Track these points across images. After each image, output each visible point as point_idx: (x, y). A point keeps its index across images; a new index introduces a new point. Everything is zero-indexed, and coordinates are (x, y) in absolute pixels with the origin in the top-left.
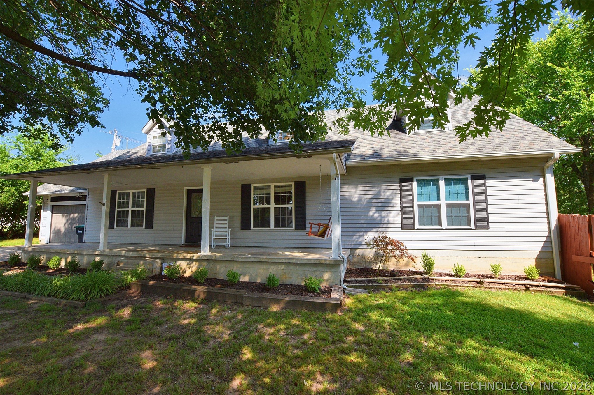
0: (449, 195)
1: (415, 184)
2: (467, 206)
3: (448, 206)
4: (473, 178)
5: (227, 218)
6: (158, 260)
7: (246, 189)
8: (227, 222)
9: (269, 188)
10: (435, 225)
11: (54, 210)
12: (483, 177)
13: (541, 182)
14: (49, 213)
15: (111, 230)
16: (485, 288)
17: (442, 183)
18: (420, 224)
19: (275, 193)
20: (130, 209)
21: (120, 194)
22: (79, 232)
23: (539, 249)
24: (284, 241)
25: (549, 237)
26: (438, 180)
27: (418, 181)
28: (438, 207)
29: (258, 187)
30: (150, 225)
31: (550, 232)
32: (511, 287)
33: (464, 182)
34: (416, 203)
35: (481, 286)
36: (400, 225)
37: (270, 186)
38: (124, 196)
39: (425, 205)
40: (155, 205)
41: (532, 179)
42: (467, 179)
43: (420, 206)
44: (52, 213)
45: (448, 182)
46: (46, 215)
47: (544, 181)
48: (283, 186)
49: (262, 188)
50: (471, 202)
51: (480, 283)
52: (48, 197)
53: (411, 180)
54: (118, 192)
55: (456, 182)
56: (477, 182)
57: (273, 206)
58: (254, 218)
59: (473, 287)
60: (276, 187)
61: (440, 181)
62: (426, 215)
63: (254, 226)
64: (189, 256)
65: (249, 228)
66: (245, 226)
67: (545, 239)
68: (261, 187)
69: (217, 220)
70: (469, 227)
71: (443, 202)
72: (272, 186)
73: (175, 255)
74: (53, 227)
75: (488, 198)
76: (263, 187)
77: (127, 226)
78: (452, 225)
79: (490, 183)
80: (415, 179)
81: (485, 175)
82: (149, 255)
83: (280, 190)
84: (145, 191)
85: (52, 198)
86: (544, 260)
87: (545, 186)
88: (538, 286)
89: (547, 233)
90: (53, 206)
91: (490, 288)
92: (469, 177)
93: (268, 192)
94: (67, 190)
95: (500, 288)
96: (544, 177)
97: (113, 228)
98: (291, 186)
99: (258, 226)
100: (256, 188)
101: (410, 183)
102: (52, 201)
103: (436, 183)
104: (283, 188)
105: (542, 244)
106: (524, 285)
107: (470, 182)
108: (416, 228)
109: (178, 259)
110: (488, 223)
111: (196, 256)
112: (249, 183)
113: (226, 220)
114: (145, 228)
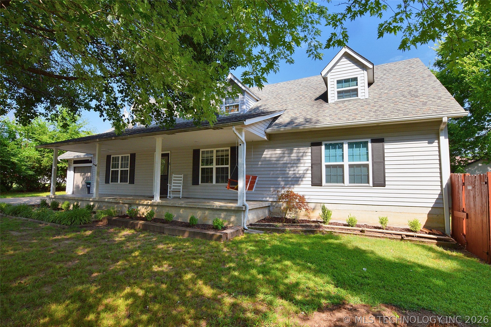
0: (352, 157)
1: (323, 147)
2: (367, 166)
3: (351, 166)
4: (373, 141)
5: (182, 176)
6: (126, 205)
7: (196, 153)
8: (182, 179)
9: (212, 152)
10: (340, 182)
11: (76, 170)
12: (382, 141)
13: (436, 144)
14: (72, 172)
15: (107, 185)
16: (366, 235)
17: (346, 146)
18: (327, 182)
19: (217, 156)
21: (113, 157)
22: (88, 186)
23: (432, 205)
25: (441, 195)
26: (342, 144)
27: (326, 145)
28: (342, 166)
29: (204, 151)
30: (132, 181)
31: (442, 190)
32: (388, 236)
33: (365, 145)
34: (324, 164)
35: (363, 234)
36: (310, 183)
37: (213, 151)
38: (116, 159)
39: (331, 165)
40: (136, 166)
41: (427, 142)
42: (367, 142)
43: (327, 166)
44: (74, 173)
45: (351, 146)
46: (70, 174)
47: (439, 143)
49: (207, 152)
50: (370, 163)
51: (362, 231)
52: (71, 160)
53: (320, 144)
54: (112, 156)
55: (358, 145)
56: (376, 145)
57: (214, 166)
58: (202, 176)
59: (356, 234)
60: (217, 151)
61: (344, 145)
62: (332, 174)
63: (202, 182)
64: (145, 202)
65: (198, 184)
66: (195, 182)
67: (437, 196)
69: (174, 177)
70: (368, 185)
71: (346, 163)
72: (215, 150)
73: (137, 202)
74: (75, 182)
75: (386, 159)
76: (209, 151)
77: (118, 182)
78: (354, 183)
79: (387, 146)
80: (324, 143)
81: (383, 139)
82: (122, 201)
83: (220, 154)
84: (129, 155)
85: (74, 161)
86: (436, 216)
87: (439, 147)
88: (413, 236)
89: (440, 191)
90: (75, 167)
91: (370, 236)
92: (369, 140)
93: (211, 155)
94: (82, 155)
95: (379, 237)
96: (438, 139)
97: (109, 183)
98: (228, 150)
99: (204, 182)
101: (319, 147)
102: (74, 163)
103: (341, 146)
104: (222, 152)
105: (434, 201)
106: (401, 235)
107: (370, 145)
108: (323, 185)
109: (139, 205)
110: (385, 181)
111: (150, 202)
112: (198, 148)
113: (181, 177)
114: (129, 183)
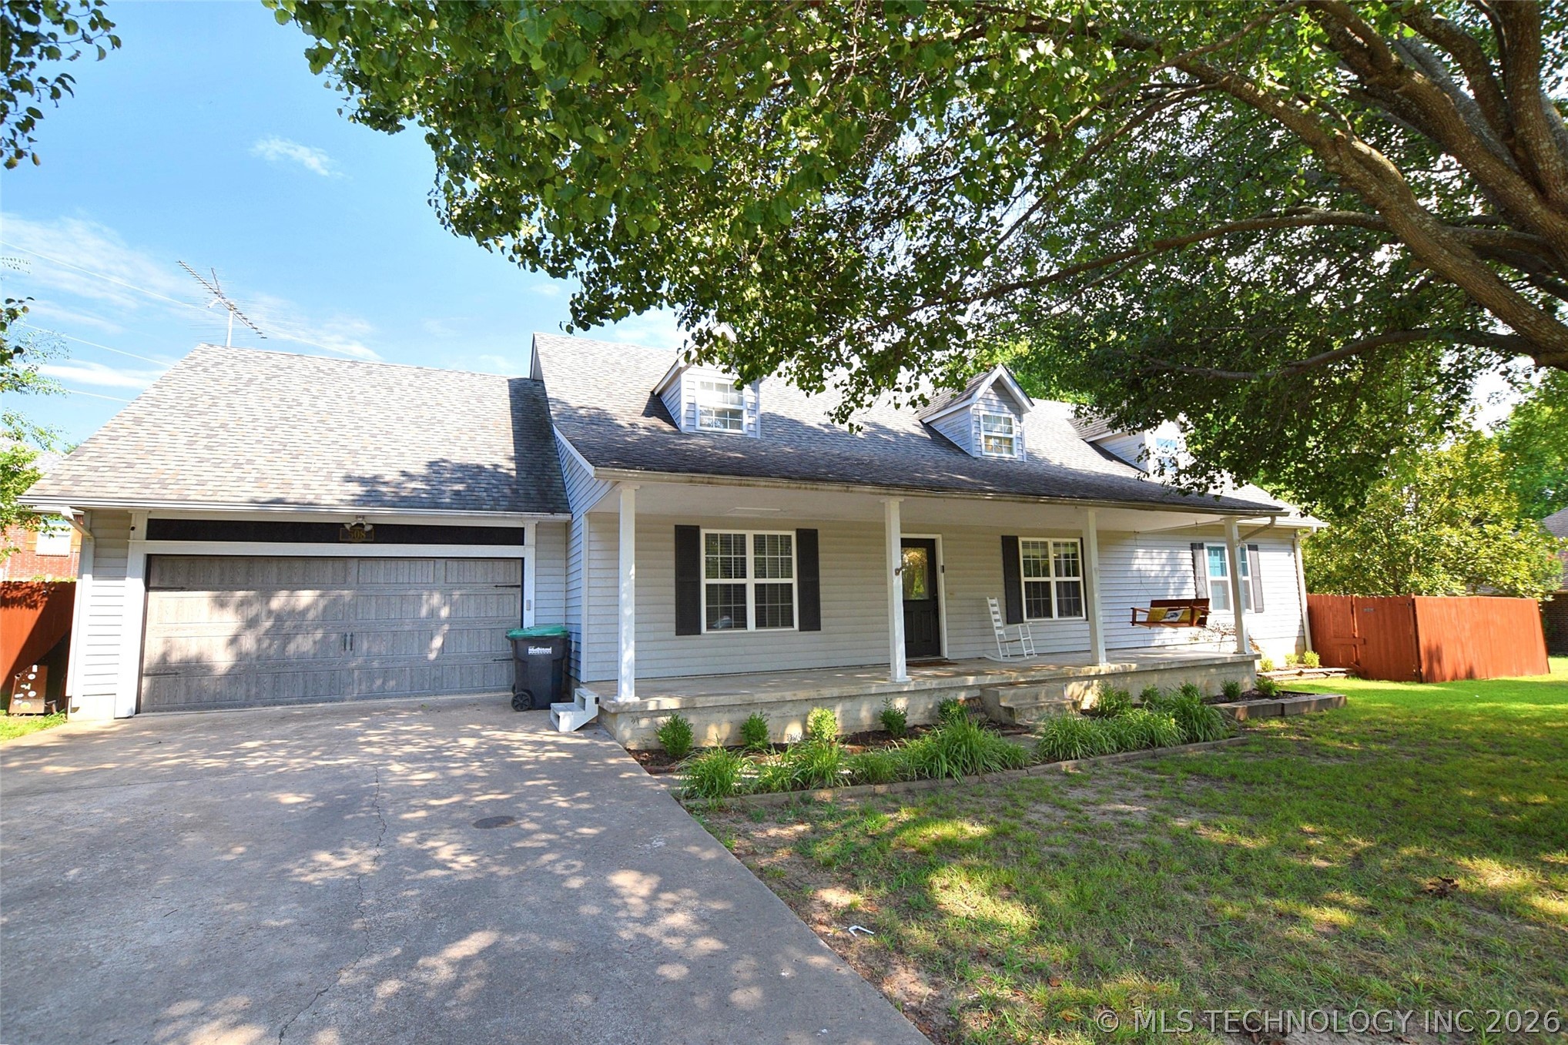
1: (1206, 551)
4: (1250, 548)
7: (1010, 545)
9: (1045, 545)
10: (1223, 608)
12: (1256, 548)
13: (1292, 557)
15: (689, 640)
18: (1212, 608)
19: (1055, 556)
20: (750, 581)
21: (711, 537)
24: (1072, 641)
25: (1301, 620)
26: (1223, 548)
27: (1209, 548)
28: (1224, 584)
29: (1028, 543)
30: (811, 621)
31: (1302, 615)
34: (1209, 579)
37: (1047, 543)
38: (725, 543)
39: (1215, 581)
40: (821, 572)
41: (1287, 553)
44: (148, 588)
47: (1295, 557)
48: (1066, 545)
49: (1035, 545)
50: (1250, 578)
53: (1201, 547)
54: (703, 532)
56: (1254, 553)
57: (1053, 578)
58: (1027, 601)
60: (1055, 545)
61: (1225, 550)
63: (1028, 616)
65: (1021, 620)
66: (1014, 615)
68: (1033, 543)
72: (1051, 543)
75: (1261, 574)
76: (1037, 543)
77: (745, 626)
80: (1205, 545)
81: (1257, 545)
83: (1061, 551)
84: (793, 534)
85: (152, 523)
87: (1296, 562)
90: (150, 558)
92: (1246, 546)
93: (1044, 553)
96: (1294, 551)
97: (699, 632)
98: (1075, 545)
99: (1032, 616)
100: (1026, 545)
102: (151, 536)
104: (1065, 548)
107: (1247, 553)
112: (1014, 534)
114: (801, 629)
